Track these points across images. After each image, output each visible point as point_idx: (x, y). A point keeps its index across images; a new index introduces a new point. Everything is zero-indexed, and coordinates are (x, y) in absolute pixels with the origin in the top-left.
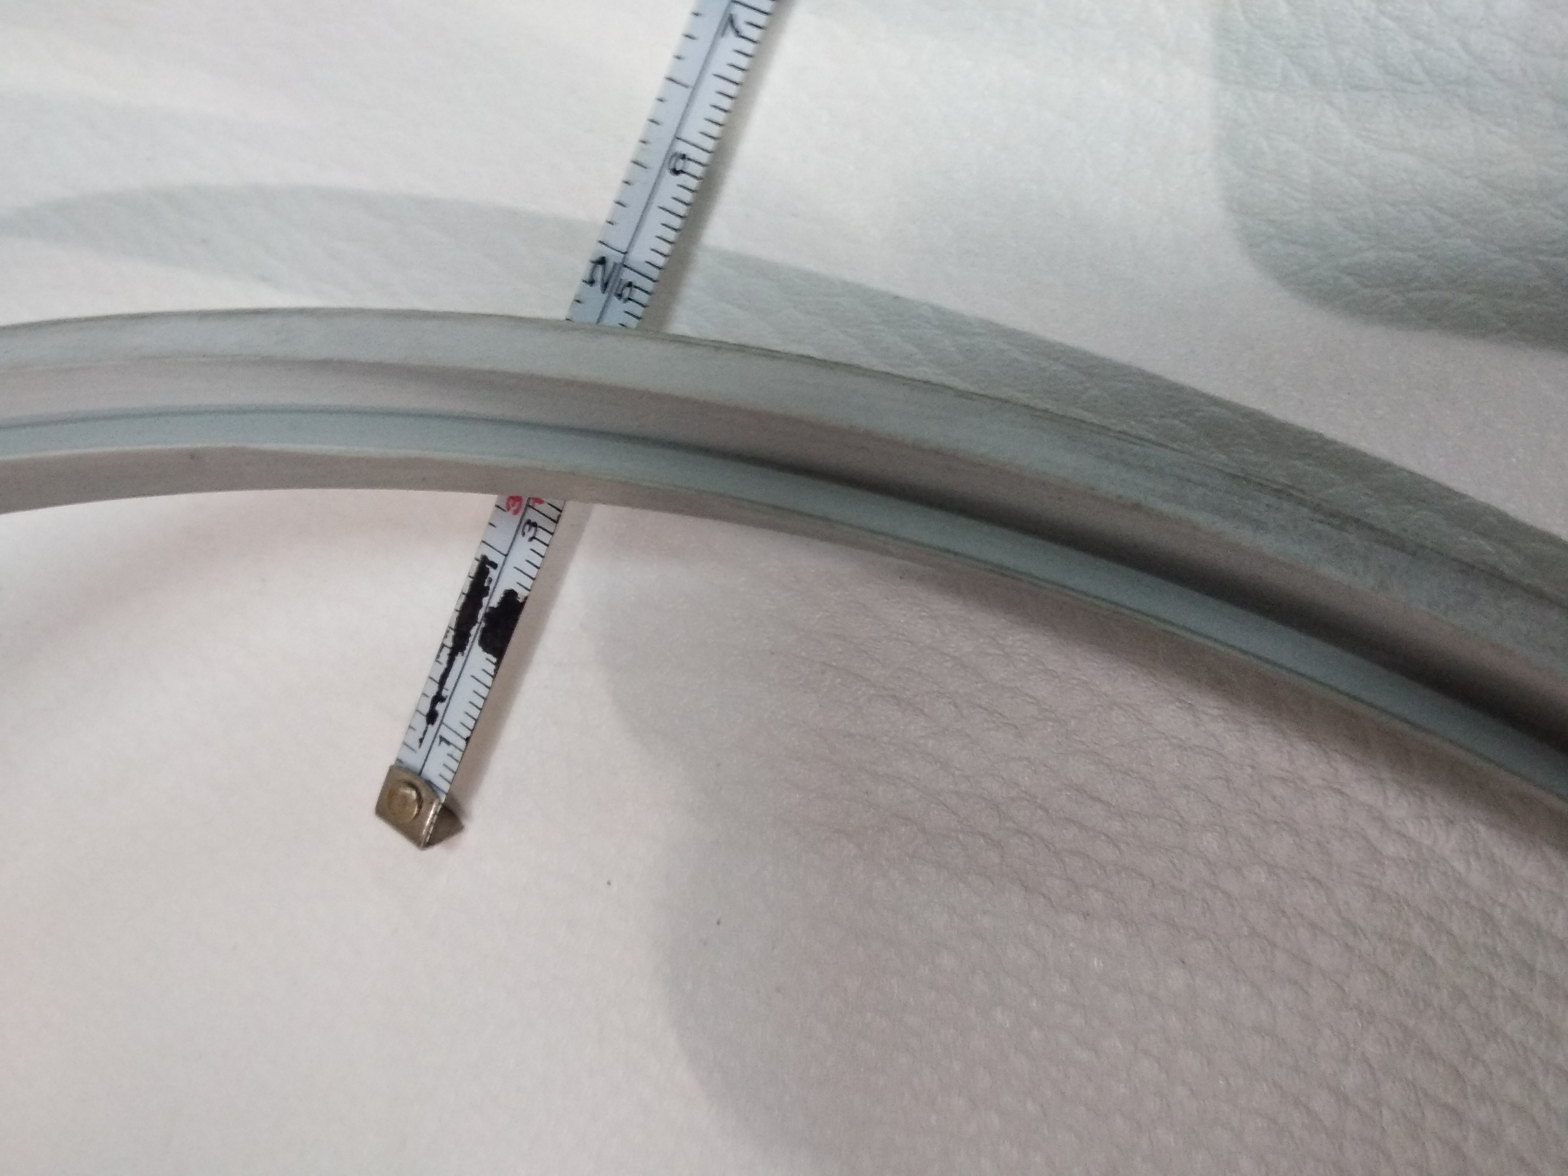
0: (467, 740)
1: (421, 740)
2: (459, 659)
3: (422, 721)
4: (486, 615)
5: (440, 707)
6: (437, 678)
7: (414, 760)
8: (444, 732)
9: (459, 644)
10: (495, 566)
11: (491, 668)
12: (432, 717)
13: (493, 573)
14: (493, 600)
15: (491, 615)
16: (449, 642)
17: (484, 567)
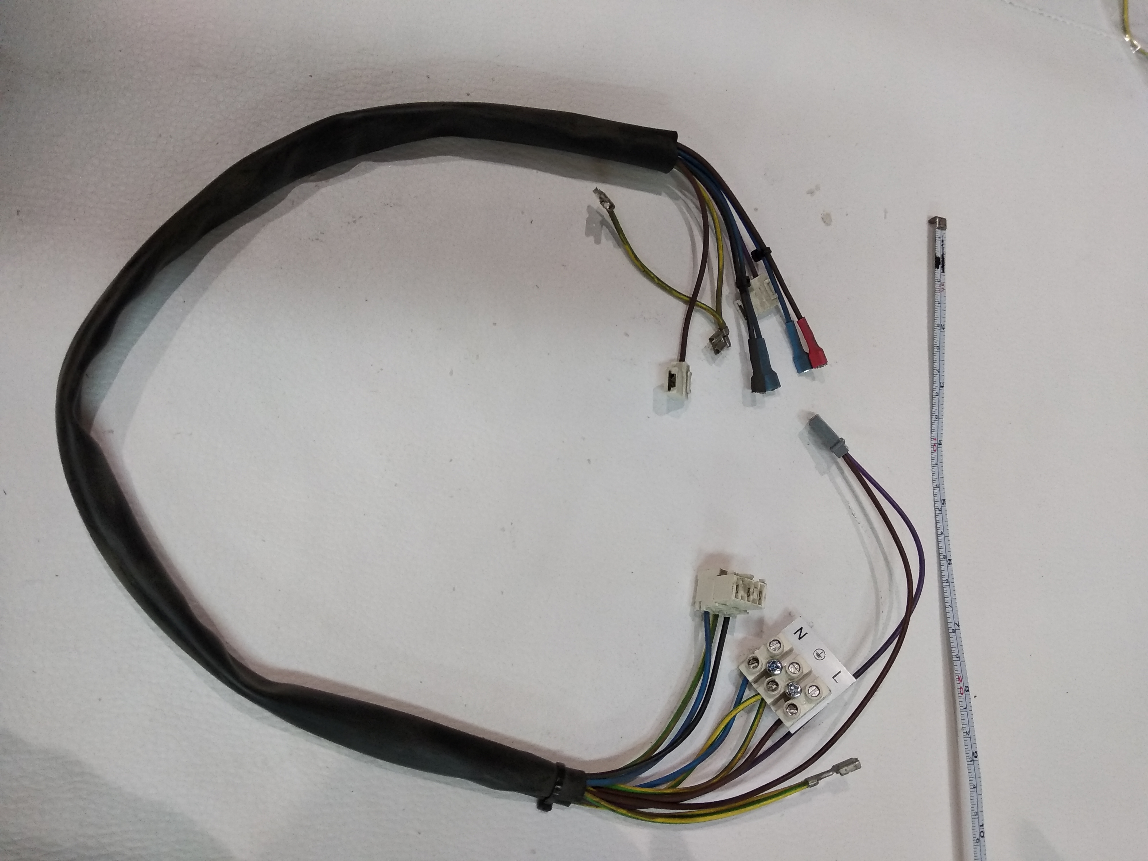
0: (936, 240)
1: (943, 236)
2: (942, 254)
3: (944, 240)
4: (940, 263)
5: (942, 243)
6: (944, 249)
7: (943, 232)
8: (939, 239)
9: (943, 255)
10: (942, 272)
11: (937, 254)
12: (943, 241)
13: (942, 271)
14: (940, 266)
15: (939, 264)
16: (944, 256)
17: (943, 272)
